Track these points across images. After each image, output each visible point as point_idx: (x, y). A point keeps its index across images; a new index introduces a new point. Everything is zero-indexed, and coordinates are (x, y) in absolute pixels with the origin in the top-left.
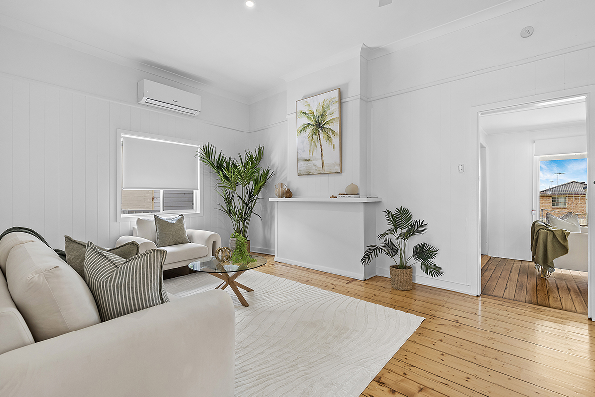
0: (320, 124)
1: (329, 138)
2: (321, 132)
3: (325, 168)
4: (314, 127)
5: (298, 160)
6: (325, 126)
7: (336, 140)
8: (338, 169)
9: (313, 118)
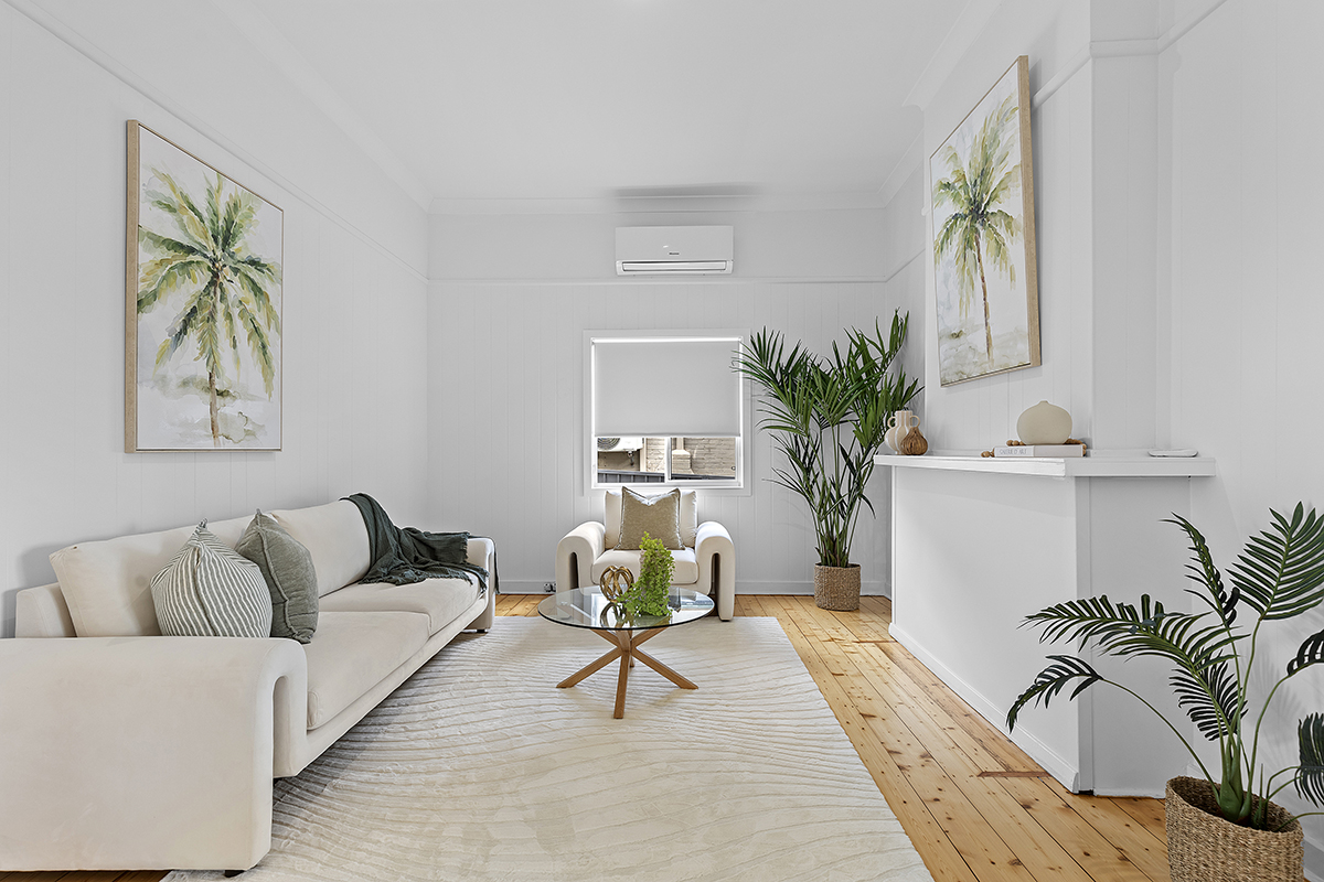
0: (979, 207)
1: (999, 245)
2: (982, 232)
3: (995, 352)
4: (966, 223)
5: (940, 338)
6: (990, 210)
7: (1017, 249)
8: (1023, 352)
9: (963, 194)
